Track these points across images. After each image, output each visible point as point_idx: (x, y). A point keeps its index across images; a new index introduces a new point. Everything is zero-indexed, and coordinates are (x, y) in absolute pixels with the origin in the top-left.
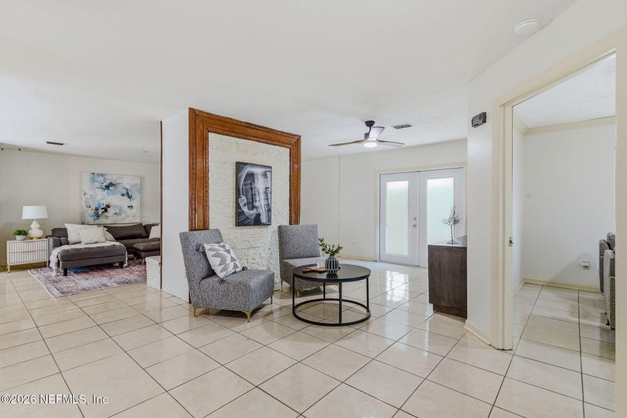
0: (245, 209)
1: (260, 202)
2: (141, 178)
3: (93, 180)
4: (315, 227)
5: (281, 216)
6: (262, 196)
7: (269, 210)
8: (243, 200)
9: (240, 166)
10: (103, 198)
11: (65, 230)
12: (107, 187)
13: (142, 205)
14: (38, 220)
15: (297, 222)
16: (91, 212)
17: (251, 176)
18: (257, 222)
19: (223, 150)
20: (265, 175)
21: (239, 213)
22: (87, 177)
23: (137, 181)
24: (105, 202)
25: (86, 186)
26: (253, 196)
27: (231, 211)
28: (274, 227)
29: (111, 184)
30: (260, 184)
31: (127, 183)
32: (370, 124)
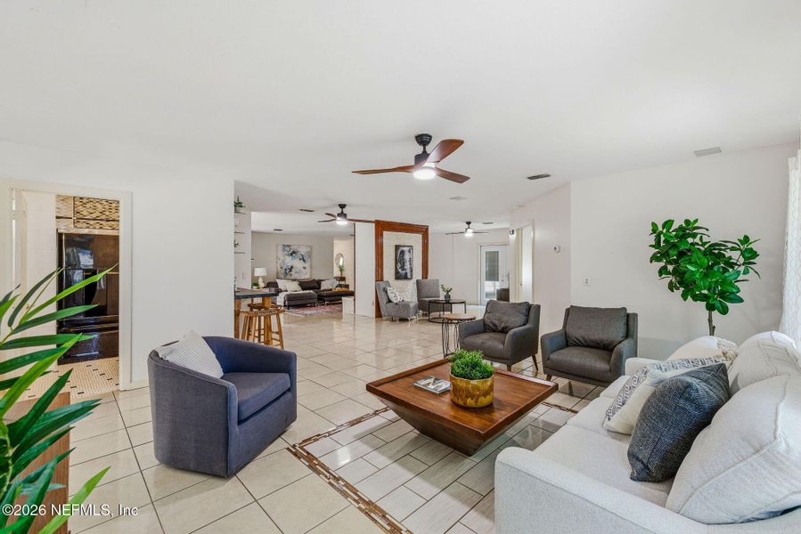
0: (400, 270)
1: (407, 266)
2: (311, 247)
3: (284, 250)
4: (437, 280)
5: (418, 274)
6: (408, 263)
7: (412, 271)
8: (399, 265)
9: (397, 247)
10: (289, 261)
11: (276, 283)
12: (292, 254)
13: (311, 267)
14: (262, 277)
15: (426, 278)
16: (283, 271)
17: (403, 252)
18: (406, 277)
19: (390, 239)
20: (409, 251)
21: (397, 272)
22: (280, 248)
23: (309, 249)
24: (290, 265)
25: (280, 254)
26: (404, 263)
27: (393, 271)
28: (414, 280)
29: (294, 252)
30: (407, 257)
31: (303, 251)
32: (469, 223)
